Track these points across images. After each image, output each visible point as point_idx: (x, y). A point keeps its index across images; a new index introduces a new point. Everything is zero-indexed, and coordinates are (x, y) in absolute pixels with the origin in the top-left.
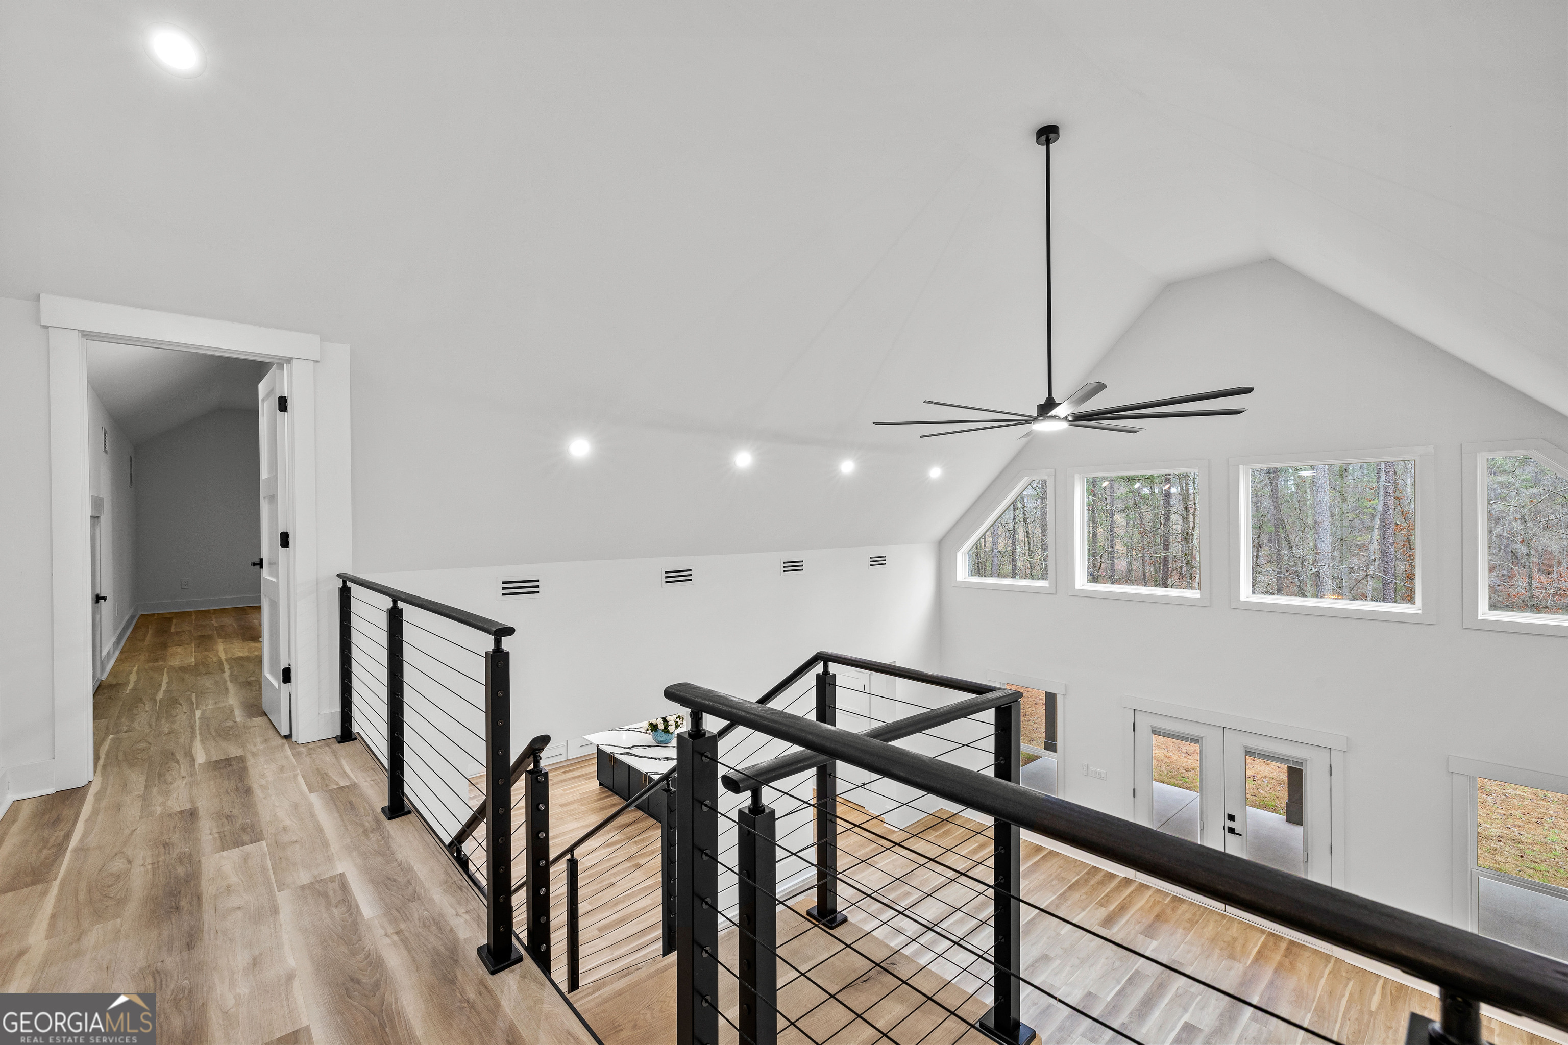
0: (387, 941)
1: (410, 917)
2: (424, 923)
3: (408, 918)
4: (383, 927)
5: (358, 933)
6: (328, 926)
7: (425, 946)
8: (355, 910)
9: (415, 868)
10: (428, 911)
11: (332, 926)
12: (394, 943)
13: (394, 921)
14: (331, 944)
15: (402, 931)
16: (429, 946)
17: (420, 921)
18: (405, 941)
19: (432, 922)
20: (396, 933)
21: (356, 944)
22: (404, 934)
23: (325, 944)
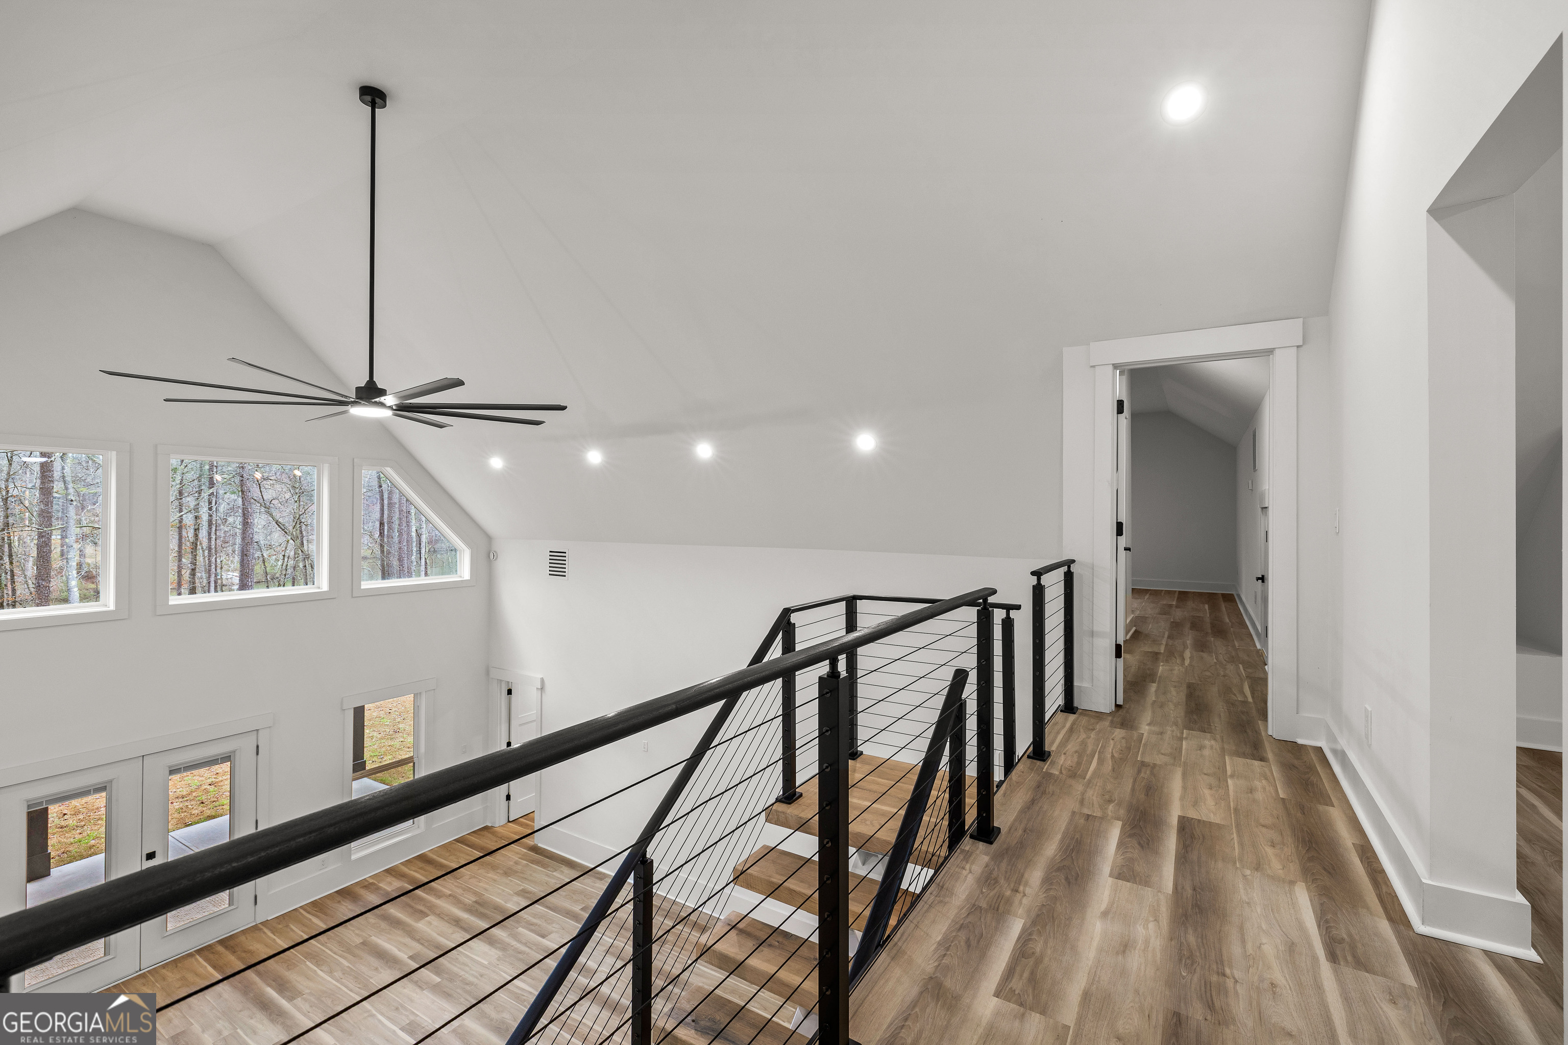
0: (1028, 891)
1: (997, 896)
2: (994, 884)
3: (999, 896)
4: (1020, 903)
5: (1039, 913)
6: (1054, 938)
7: (1011, 870)
8: (1023, 936)
9: (938, 939)
10: (982, 890)
11: (1052, 935)
12: (1026, 884)
13: (1009, 902)
14: (1064, 918)
15: (1012, 890)
16: (1009, 867)
17: (995, 887)
18: (1019, 882)
19: (989, 881)
20: (1017, 891)
21: (1048, 904)
22: (1014, 886)
23: (1067, 922)
